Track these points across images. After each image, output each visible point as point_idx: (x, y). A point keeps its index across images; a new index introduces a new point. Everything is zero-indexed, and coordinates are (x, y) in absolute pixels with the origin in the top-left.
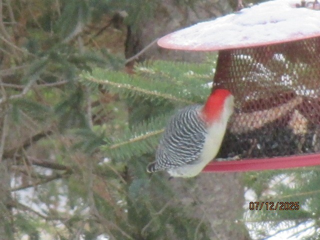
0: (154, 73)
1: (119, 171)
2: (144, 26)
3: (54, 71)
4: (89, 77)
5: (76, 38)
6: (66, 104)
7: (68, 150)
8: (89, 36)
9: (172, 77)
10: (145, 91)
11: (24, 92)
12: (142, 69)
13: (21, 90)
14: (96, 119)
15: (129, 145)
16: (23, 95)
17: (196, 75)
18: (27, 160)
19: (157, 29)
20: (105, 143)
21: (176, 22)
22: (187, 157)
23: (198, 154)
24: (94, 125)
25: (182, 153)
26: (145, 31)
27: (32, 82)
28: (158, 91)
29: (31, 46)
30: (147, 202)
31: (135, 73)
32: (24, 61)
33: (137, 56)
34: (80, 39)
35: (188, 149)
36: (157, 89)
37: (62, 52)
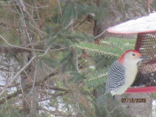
0: (109, 44)
1: (91, 92)
2: (103, 21)
3: (59, 43)
4: (78, 46)
5: (70, 27)
6: (65, 59)
7: (66, 82)
8: (77, 26)
9: (118, 46)
10: (105, 53)
11: (45, 54)
12: (104, 42)
13: (44, 52)
14: (80, 66)
15: (98, 79)
16: (45, 55)
17: (130, 45)
18: (46, 86)
19: (109, 22)
20: (85, 78)
21: (118, 19)
22: (118, 82)
23: (123, 80)
24: (79, 69)
25: (115, 79)
26: (103, 23)
27: (49, 48)
28: (112, 53)
29: (48, 31)
30: (105, 106)
31: (100, 44)
32: (44, 38)
33: (99, 36)
34: (72, 27)
35: (118, 77)
36: (111, 51)
37: (63, 34)
